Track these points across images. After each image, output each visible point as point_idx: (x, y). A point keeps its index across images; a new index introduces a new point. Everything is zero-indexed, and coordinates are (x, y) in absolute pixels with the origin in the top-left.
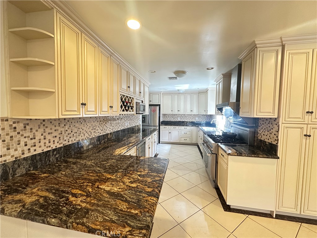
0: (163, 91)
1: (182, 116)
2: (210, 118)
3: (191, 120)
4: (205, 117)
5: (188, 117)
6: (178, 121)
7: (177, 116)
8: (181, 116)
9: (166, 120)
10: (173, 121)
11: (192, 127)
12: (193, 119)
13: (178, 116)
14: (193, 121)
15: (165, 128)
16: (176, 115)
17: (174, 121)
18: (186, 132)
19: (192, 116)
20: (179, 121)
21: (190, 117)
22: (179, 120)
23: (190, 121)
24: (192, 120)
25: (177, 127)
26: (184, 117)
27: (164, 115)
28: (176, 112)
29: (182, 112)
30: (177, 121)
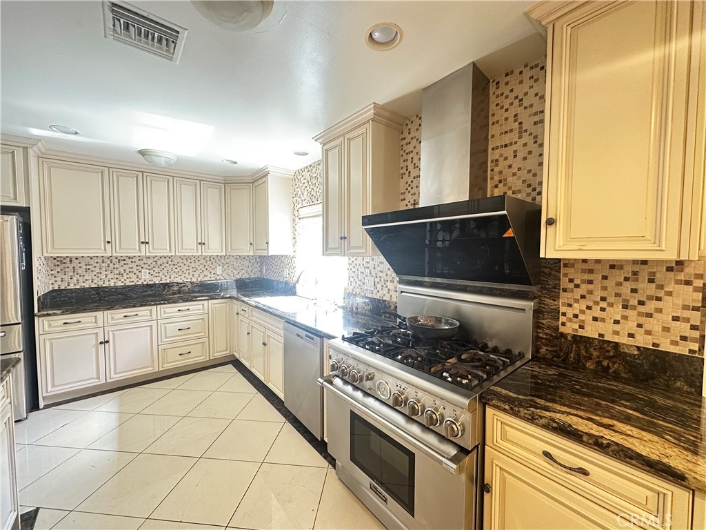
0: (47, 140)
1: (159, 263)
2: (261, 266)
3: (196, 275)
4: (247, 263)
5: (184, 268)
6: (143, 285)
7: (133, 265)
8: (157, 262)
9: (72, 287)
10: (116, 288)
11: (211, 302)
12: (206, 273)
13: (138, 263)
14: (206, 279)
15: (68, 327)
16: (129, 261)
17: (120, 284)
18: (183, 325)
19: (203, 261)
20: (148, 285)
21: (193, 265)
22: (146, 278)
23: (194, 280)
24: (202, 276)
25: (143, 312)
26: (169, 268)
27: (59, 262)
28: (131, 248)
29: (160, 248)
30: (136, 286)
